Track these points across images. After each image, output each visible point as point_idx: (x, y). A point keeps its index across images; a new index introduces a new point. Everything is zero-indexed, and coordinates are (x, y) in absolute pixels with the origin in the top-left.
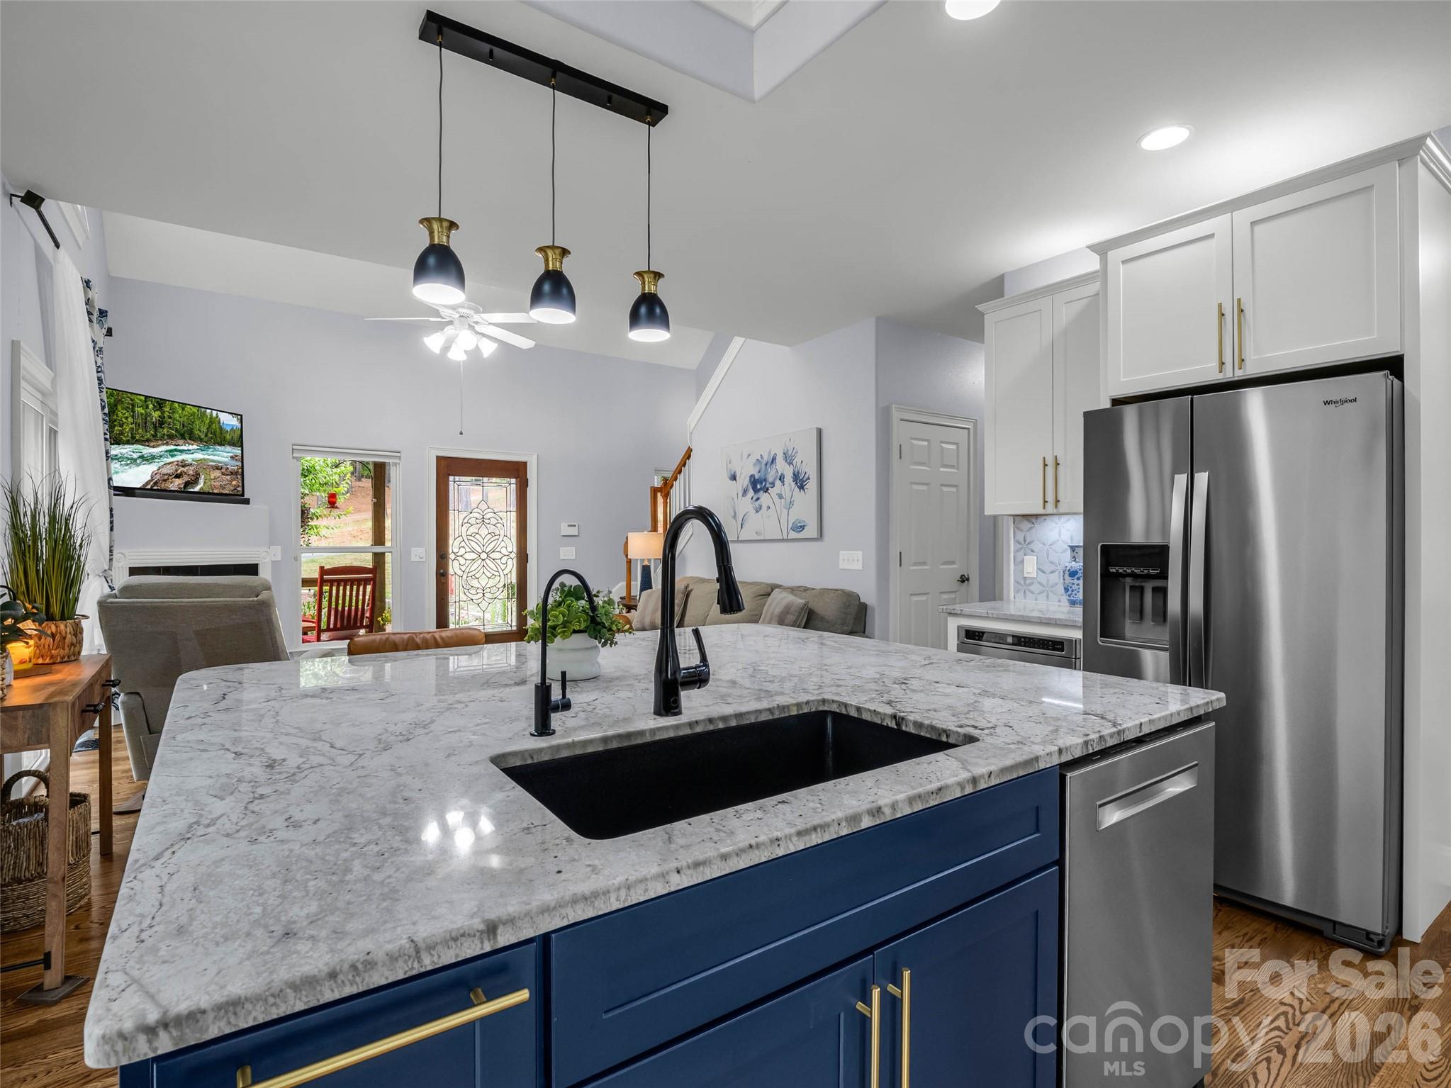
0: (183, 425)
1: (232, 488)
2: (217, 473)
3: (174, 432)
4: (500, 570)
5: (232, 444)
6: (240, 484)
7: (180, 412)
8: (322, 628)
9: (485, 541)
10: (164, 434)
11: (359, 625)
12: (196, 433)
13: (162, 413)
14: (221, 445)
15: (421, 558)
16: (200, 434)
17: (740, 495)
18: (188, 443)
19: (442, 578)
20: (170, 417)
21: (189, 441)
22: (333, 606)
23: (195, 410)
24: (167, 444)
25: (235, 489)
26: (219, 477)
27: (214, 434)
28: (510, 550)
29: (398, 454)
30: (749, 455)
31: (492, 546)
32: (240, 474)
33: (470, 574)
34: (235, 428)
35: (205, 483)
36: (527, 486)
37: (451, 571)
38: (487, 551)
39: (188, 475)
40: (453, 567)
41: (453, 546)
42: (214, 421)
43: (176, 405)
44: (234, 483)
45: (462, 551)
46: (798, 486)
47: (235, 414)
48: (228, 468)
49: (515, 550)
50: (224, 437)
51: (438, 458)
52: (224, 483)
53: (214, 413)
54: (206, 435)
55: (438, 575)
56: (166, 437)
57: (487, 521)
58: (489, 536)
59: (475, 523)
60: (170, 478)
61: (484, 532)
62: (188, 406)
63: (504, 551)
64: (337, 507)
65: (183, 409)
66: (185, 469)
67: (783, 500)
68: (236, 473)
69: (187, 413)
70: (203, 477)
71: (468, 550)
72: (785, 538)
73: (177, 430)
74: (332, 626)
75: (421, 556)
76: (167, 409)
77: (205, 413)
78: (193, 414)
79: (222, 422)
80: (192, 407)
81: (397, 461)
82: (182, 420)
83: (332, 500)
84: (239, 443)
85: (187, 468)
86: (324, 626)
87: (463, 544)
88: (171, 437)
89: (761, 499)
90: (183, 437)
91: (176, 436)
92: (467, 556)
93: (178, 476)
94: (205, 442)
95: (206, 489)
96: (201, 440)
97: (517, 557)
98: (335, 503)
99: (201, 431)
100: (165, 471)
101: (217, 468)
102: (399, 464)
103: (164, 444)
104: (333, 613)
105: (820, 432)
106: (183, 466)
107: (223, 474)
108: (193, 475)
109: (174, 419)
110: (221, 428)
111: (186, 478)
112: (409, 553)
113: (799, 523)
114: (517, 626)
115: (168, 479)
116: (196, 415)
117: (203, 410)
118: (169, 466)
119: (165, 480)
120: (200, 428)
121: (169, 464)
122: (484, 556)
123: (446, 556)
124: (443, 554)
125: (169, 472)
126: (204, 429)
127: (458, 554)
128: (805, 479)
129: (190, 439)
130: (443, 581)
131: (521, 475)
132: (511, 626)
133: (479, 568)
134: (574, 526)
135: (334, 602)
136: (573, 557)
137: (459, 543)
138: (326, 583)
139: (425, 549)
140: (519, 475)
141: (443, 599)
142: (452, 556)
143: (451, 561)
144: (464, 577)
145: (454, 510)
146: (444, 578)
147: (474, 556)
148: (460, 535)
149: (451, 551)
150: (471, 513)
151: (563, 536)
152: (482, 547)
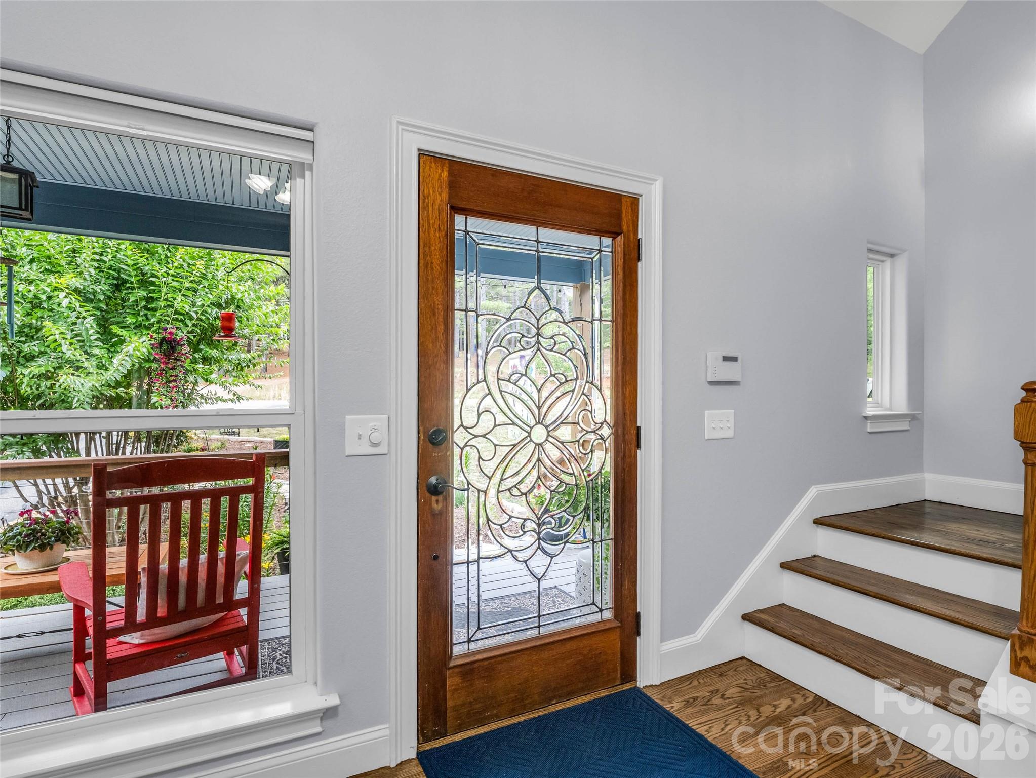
9: (544, 394)
15: (375, 445)
19: (434, 498)
22: (143, 563)
28: (599, 418)
29: (308, 135)
33: (505, 486)
36: (638, 258)
37: (458, 480)
38: (548, 421)
40: (467, 466)
41: (465, 409)
45: (486, 422)
49: (610, 417)
51: (424, 156)
55: (424, 489)
57: (550, 342)
59: (518, 346)
61: (540, 370)
71: (501, 418)
74: (140, 618)
75: (375, 437)
81: (307, 156)
86: (116, 619)
87: (487, 403)
92: (499, 437)
112: (341, 430)
114: (614, 610)
122: (539, 434)
123: (445, 438)
124: (438, 432)
127: (474, 431)
130: (435, 505)
131: (625, 228)
132: (601, 610)
133: (530, 465)
134: (734, 359)
135: (143, 548)
136: (730, 433)
137: (477, 401)
138: (118, 503)
139: (387, 416)
140: (620, 226)
141: (436, 558)
142: (460, 437)
143: (457, 451)
144: (492, 492)
145: (467, 311)
146: (440, 498)
147: (514, 434)
148: (481, 377)
149: (457, 423)
150: (508, 319)
151: (712, 383)
152: (536, 411)
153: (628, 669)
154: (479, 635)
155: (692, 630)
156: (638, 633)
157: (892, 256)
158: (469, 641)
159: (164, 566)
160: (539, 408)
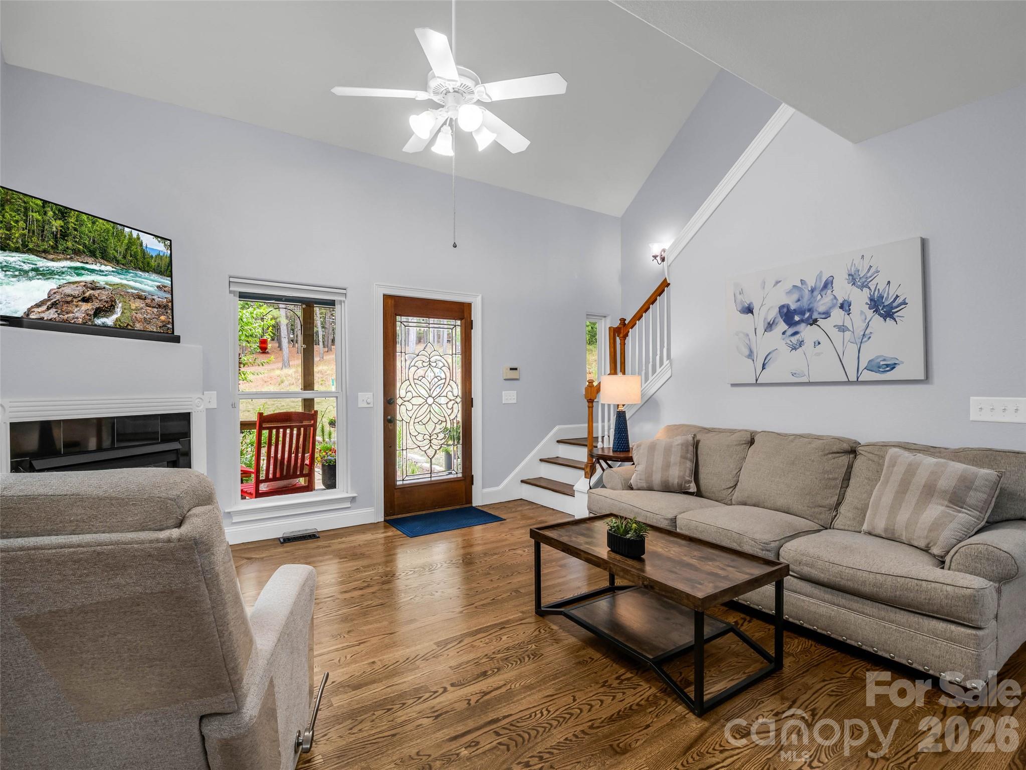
0: (94, 241)
1: (160, 324)
2: (139, 303)
3: (81, 247)
4: (446, 415)
5: (158, 271)
6: (171, 320)
7: (90, 225)
8: (261, 478)
9: (432, 384)
10: (67, 248)
11: (298, 473)
12: (111, 252)
13: (65, 224)
14: (144, 270)
15: (368, 404)
16: (116, 254)
17: (761, 330)
18: (99, 262)
19: (390, 424)
20: (76, 230)
21: (102, 261)
22: (272, 454)
23: (109, 226)
24: (71, 259)
25: (164, 326)
26: (142, 308)
27: (135, 256)
28: (456, 394)
29: (344, 291)
30: (777, 282)
31: (438, 390)
32: (168, 307)
33: (417, 420)
34: (161, 254)
35: (123, 312)
36: (472, 328)
37: (398, 417)
38: (433, 396)
39: (100, 301)
40: (402, 412)
41: (401, 390)
42: (132, 242)
43: (84, 217)
44: (163, 318)
45: (409, 395)
46: (881, 315)
47: (162, 238)
48: (154, 299)
49: (460, 394)
50: (148, 263)
51: (386, 296)
52: (149, 316)
53: (135, 233)
54: (124, 257)
55: (386, 421)
56: (70, 251)
57: (434, 364)
58: (436, 380)
59: (421, 365)
60: (75, 300)
61: (430, 375)
62: (101, 221)
63: (450, 395)
64: (268, 353)
65: (94, 223)
66: (96, 293)
67: (847, 333)
68: (165, 307)
69: (98, 229)
70: (120, 305)
71: (415, 394)
72: (853, 378)
73: (85, 245)
74: (271, 476)
75: (369, 401)
76: (72, 220)
77: (122, 232)
78: (108, 231)
79: (144, 245)
80: (105, 223)
81: (343, 299)
82: (92, 235)
83: (264, 346)
84: (168, 273)
85: (98, 291)
86: (262, 476)
87: (410, 388)
88: (77, 252)
89: (802, 334)
90: (93, 254)
91: (84, 252)
92: (414, 401)
93: (86, 300)
94: (123, 265)
95: (125, 321)
96: (118, 262)
97: (462, 401)
98: (266, 348)
99: (117, 252)
100: (68, 290)
101: (140, 297)
102: (344, 302)
103: (67, 259)
104: (272, 461)
105: (924, 243)
106: (93, 289)
107: (147, 305)
108: (107, 302)
109: (81, 233)
110: (144, 253)
111: (97, 304)
112: (356, 399)
113: (884, 360)
114: (462, 473)
115: (72, 301)
116: (111, 232)
117: (120, 227)
118: (73, 286)
119: (68, 302)
120: (116, 248)
121: (74, 283)
122: (430, 401)
123: (394, 402)
124: (391, 399)
125: (73, 293)
126: (122, 249)
127: (404, 399)
128: (895, 304)
129: (103, 258)
130: (390, 428)
131: (465, 316)
132: (457, 473)
133: (426, 413)
134: (516, 369)
135: (273, 448)
136: (515, 401)
137: (406, 387)
138: (265, 428)
139: (372, 393)
140: (464, 316)
141: (391, 447)
142: (399, 401)
143: (398, 407)
144: (412, 422)
145: (401, 352)
146: (392, 424)
147: (421, 400)
148: (407, 378)
149: (398, 396)
150: (418, 355)
151: (505, 380)
152: (429, 391)
153: (469, 499)
154: (407, 478)
155: (498, 486)
156: (473, 484)
157: (605, 317)
158: (403, 480)
159: (279, 455)
160: (430, 390)
